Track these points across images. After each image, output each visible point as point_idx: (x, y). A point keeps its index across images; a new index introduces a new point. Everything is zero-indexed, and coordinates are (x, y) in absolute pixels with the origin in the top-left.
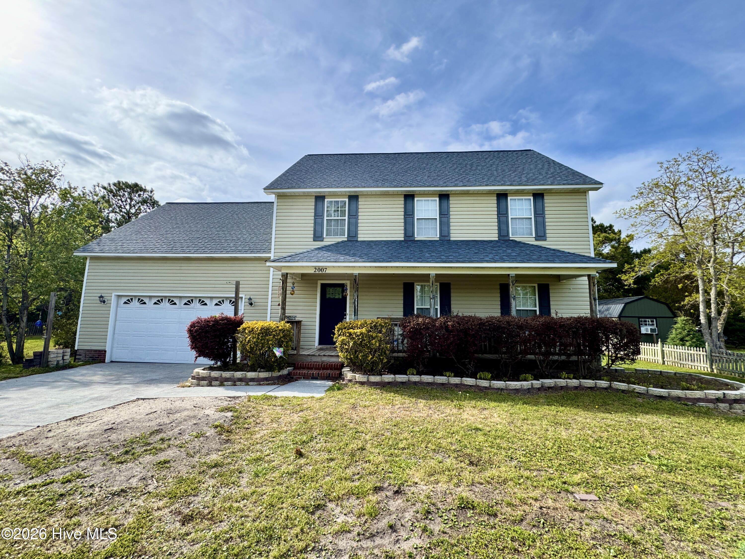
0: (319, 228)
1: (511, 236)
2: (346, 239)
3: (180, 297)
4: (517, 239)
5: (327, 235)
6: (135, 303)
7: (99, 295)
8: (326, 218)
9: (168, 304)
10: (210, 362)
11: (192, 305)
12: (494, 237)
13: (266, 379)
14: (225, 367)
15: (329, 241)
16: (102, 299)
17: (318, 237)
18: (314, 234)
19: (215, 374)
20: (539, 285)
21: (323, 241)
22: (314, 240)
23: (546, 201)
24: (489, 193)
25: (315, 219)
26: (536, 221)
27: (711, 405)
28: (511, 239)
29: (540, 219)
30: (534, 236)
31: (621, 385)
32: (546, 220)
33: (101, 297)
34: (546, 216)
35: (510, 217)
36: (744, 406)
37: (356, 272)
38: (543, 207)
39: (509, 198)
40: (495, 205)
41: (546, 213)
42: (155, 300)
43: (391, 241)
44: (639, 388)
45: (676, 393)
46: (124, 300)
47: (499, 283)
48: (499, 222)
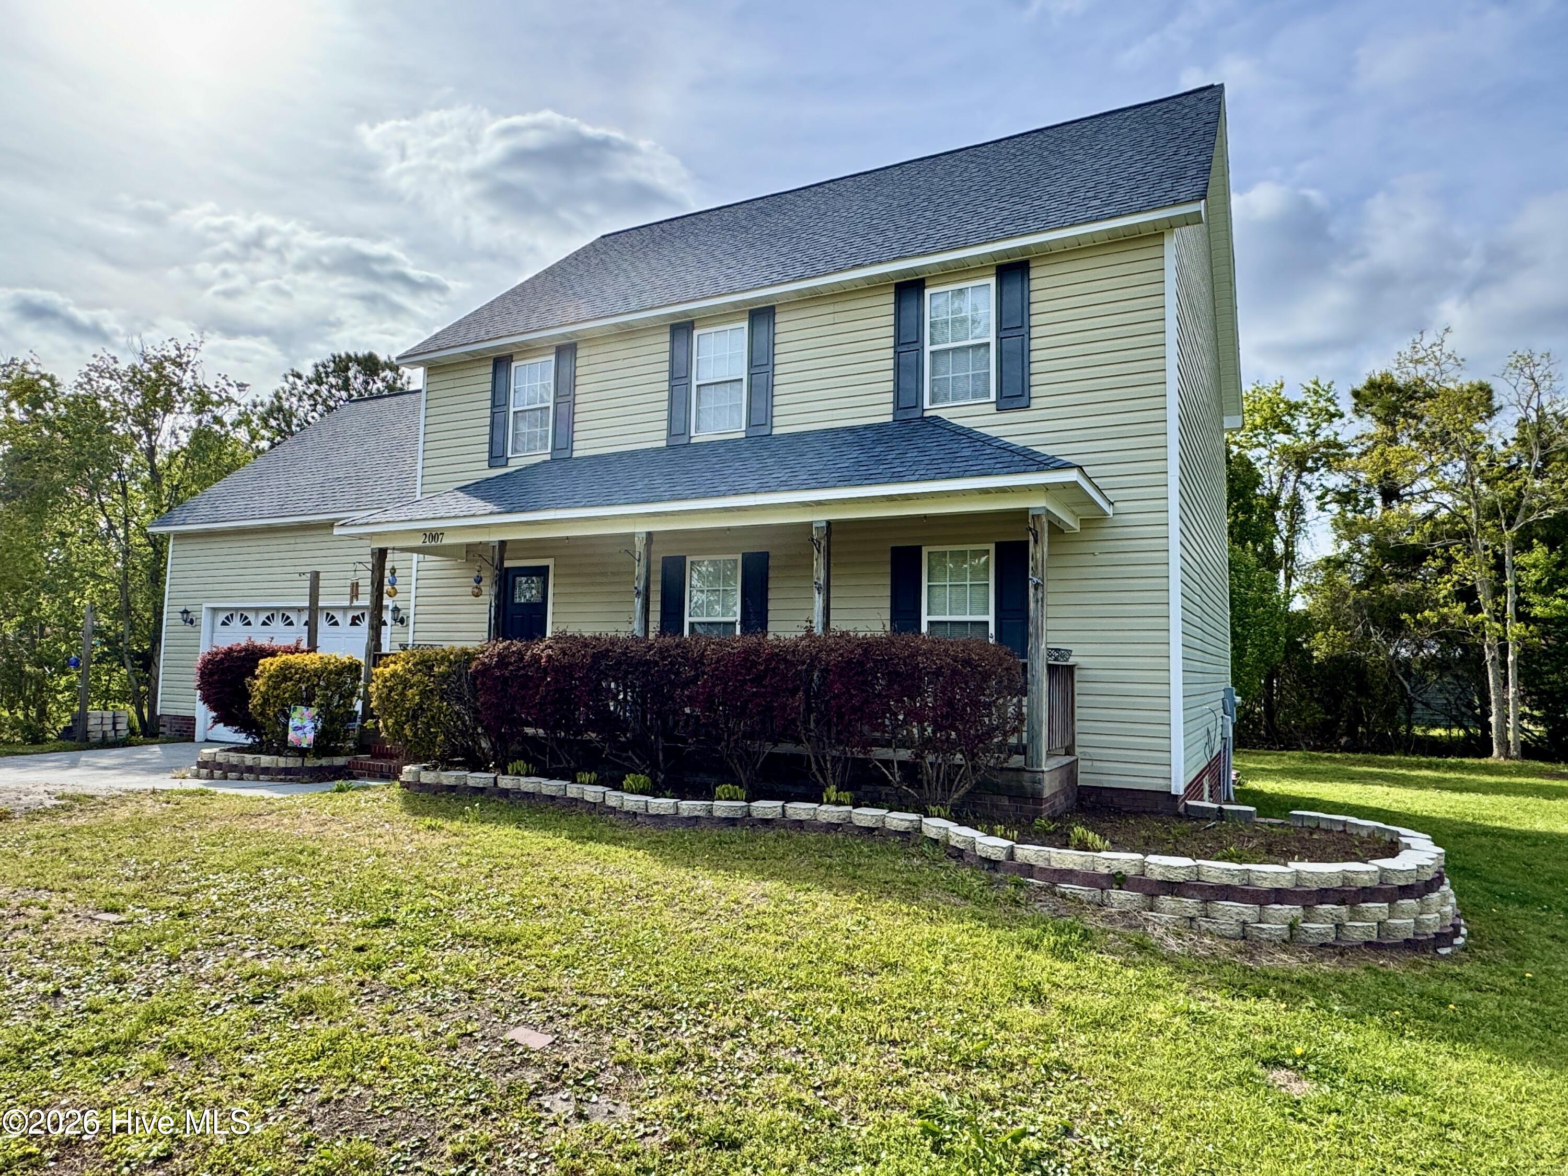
0: (498, 438)
1: (927, 405)
2: (548, 457)
4: (944, 414)
5: (515, 450)
6: (237, 622)
7: (182, 609)
8: (512, 409)
9: (282, 624)
10: (242, 739)
12: (882, 412)
13: (287, 771)
15: (516, 463)
16: (188, 618)
17: (496, 457)
18: (491, 451)
19: (249, 759)
20: (998, 545)
21: (506, 465)
22: (491, 467)
23: (1034, 285)
24: (873, 286)
25: (493, 414)
26: (1000, 352)
28: (927, 414)
29: (1012, 344)
30: (993, 397)
31: (934, 826)
32: (1034, 344)
33: (186, 612)
34: (1034, 332)
35: (928, 349)
36: (1191, 905)
37: (495, 537)
38: (1026, 304)
39: (928, 292)
40: (891, 320)
41: (1034, 320)
42: (263, 617)
43: (633, 454)
44: (959, 833)
45: (1028, 852)
46: (222, 617)
47: (895, 551)
48: (898, 368)
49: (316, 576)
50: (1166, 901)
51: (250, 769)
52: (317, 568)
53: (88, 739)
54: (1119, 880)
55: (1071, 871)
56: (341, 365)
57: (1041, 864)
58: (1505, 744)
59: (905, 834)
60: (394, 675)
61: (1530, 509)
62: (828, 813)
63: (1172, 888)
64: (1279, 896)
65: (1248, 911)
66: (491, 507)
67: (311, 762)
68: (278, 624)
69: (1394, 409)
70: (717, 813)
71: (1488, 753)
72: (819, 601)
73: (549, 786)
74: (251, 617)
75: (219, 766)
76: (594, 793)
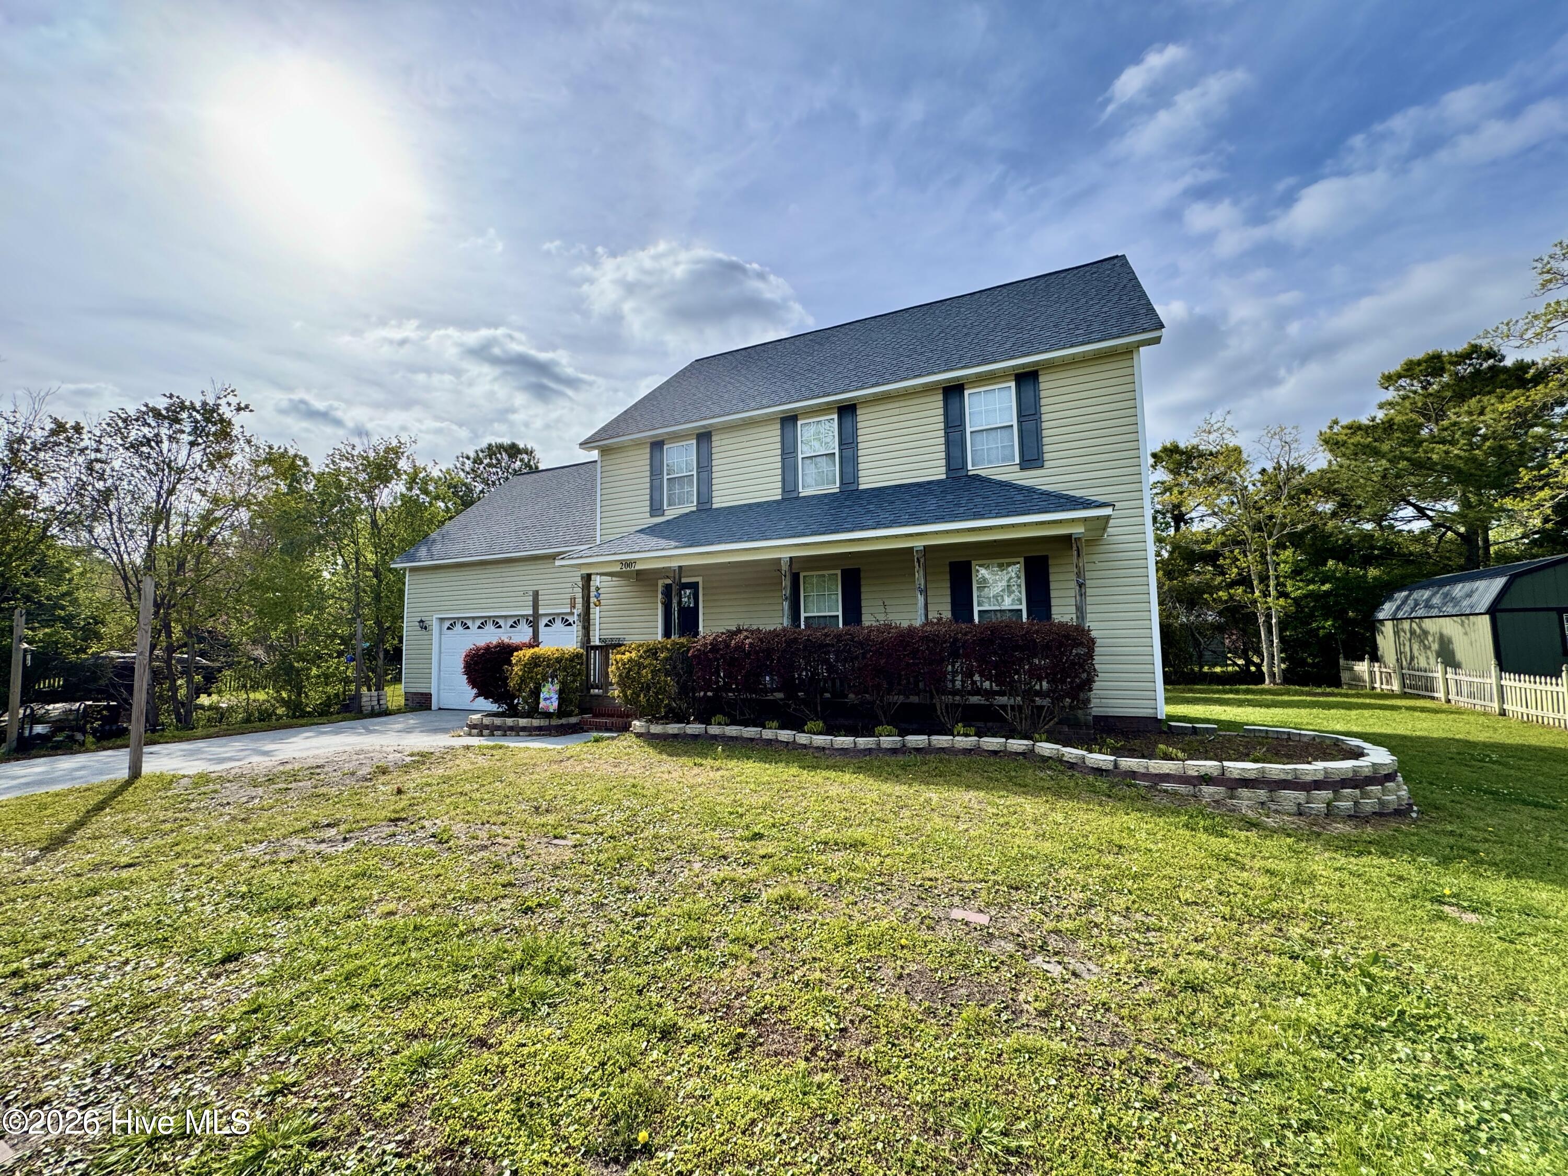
0: (656, 496)
1: (970, 467)
2: (694, 509)
3: (505, 617)
4: (983, 473)
5: (669, 505)
6: (458, 627)
7: (418, 619)
8: (666, 477)
9: (493, 628)
10: (494, 707)
11: (519, 627)
12: (938, 472)
13: (540, 728)
14: (513, 712)
15: (671, 513)
16: (423, 625)
17: (656, 509)
18: (651, 505)
20: (1026, 559)
21: (663, 515)
22: (652, 516)
23: (1042, 386)
24: (927, 389)
25: (652, 480)
26: (1021, 431)
28: (970, 473)
29: (1029, 425)
30: (1017, 461)
31: (1046, 748)
32: (1044, 425)
33: (422, 621)
34: (1044, 418)
35: (969, 429)
36: (1262, 794)
37: (675, 564)
38: (1037, 399)
39: (967, 392)
40: (941, 411)
41: (1043, 410)
42: (478, 623)
43: (759, 505)
44: (1071, 753)
45: (1129, 763)
46: (447, 624)
47: (951, 564)
48: (948, 443)
49: (536, 594)
50: (1244, 792)
51: (511, 728)
52: (535, 588)
53: (361, 711)
54: (1206, 779)
55: (1168, 774)
56: (492, 451)
57: (1143, 771)
58: (1273, 675)
59: (1023, 754)
60: (630, 660)
61: (1284, 526)
62: (962, 742)
63: (1246, 783)
64: (1318, 785)
65: (1301, 796)
66: (673, 544)
67: (555, 722)
68: (490, 627)
69: (1179, 464)
70: (884, 746)
71: (1263, 682)
72: (921, 599)
73: (750, 732)
74: (469, 623)
75: (487, 727)
76: (785, 735)
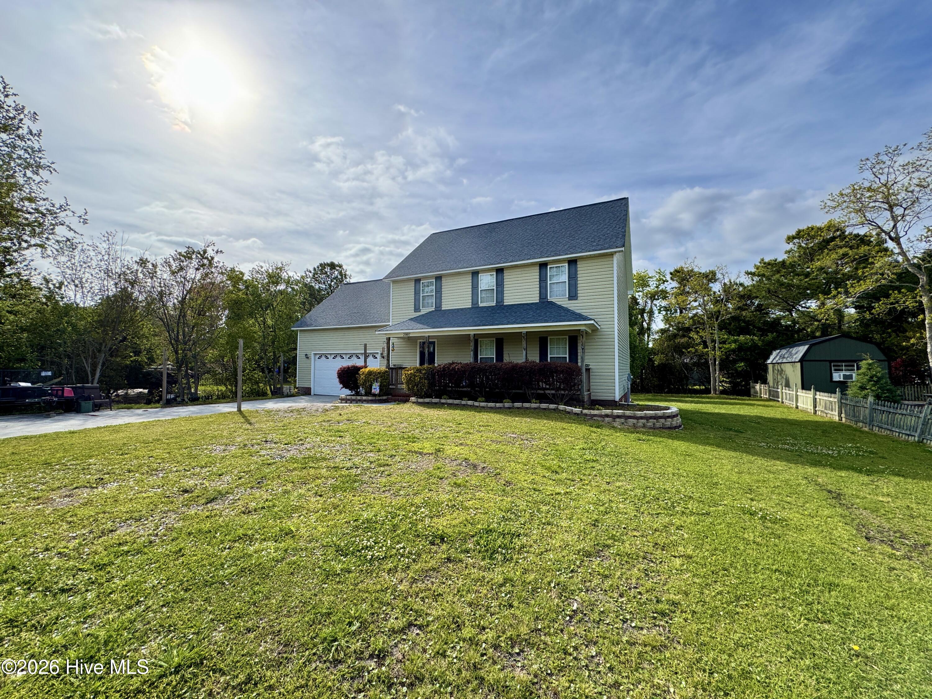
0: (417, 303)
1: (549, 298)
2: (434, 310)
3: (346, 354)
4: (553, 301)
5: (422, 307)
6: (323, 358)
7: (305, 354)
8: (421, 295)
10: (349, 393)
11: (352, 359)
12: (536, 299)
13: (373, 400)
14: (358, 394)
15: (424, 311)
16: (307, 357)
17: (417, 309)
18: (415, 307)
19: (349, 397)
20: (569, 337)
21: (421, 312)
22: (415, 312)
23: (578, 266)
24: (533, 265)
25: (415, 296)
26: (569, 284)
27: (599, 419)
28: (549, 300)
29: (573, 282)
30: (567, 296)
31: (562, 407)
32: (579, 282)
34: (579, 279)
35: (549, 282)
36: (623, 420)
37: (427, 335)
38: (576, 271)
39: (549, 267)
40: (538, 274)
41: (578, 276)
42: (333, 356)
43: (462, 309)
44: (569, 408)
45: (585, 411)
46: (318, 356)
47: (540, 338)
48: (540, 287)
49: (365, 345)
50: (618, 420)
51: (360, 400)
53: (284, 395)
54: (607, 416)
57: (589, 413)
58: (715, 390)
59: (554, 409)
60: (411, 374)
61: (723, 315)
62: (534, 405)
63: (619, 417)
64: (642, 418)
65: (635, 421)
66: (426, 327)
67: (377, 398)
68: (339, 358)
69: (683, 279)
71: (710, 393)
72: (524, 352)
73: (457, 402)
74: (329, 356)
75: (349, 400)
76: (470, 403)
